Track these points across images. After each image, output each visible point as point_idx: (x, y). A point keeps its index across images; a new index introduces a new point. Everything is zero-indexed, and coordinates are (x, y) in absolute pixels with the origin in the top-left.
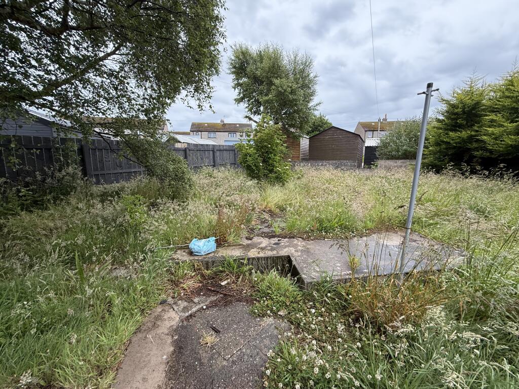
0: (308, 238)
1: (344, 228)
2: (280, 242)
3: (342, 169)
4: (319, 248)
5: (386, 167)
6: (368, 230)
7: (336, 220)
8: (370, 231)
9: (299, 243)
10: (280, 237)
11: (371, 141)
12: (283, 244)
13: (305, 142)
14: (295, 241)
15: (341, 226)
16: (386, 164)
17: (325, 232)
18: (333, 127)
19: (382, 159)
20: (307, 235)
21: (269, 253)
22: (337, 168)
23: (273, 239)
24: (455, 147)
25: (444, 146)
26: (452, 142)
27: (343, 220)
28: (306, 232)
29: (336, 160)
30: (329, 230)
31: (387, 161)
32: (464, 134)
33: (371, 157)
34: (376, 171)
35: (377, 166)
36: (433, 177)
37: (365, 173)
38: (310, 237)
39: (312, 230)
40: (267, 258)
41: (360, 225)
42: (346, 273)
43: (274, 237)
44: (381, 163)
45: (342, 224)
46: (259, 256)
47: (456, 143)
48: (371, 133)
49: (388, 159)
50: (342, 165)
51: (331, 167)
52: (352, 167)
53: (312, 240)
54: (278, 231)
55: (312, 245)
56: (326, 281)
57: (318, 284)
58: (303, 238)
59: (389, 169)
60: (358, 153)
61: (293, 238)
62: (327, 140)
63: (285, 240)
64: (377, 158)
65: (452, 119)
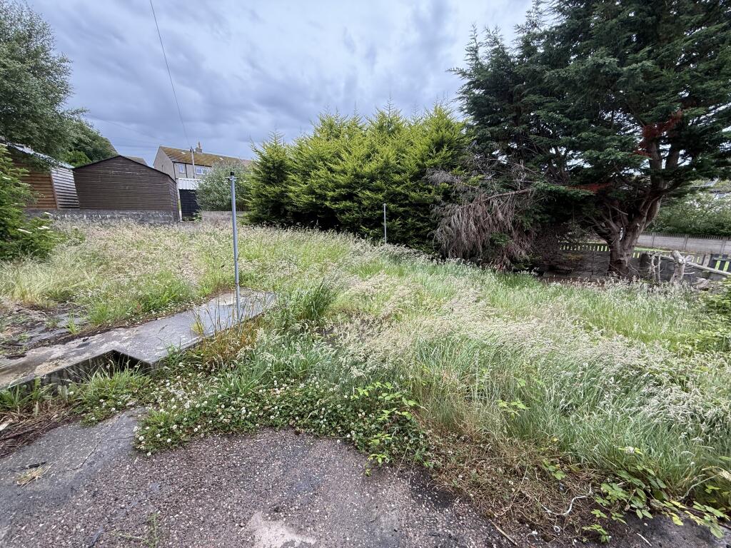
0: (133, 324)
1: (178, 300)
2: (87, 341)
3: (151, 224)
4: (153, 329)
5: (211, 219)
6: (205, 296)
7: (166, 294)
8: (209, 297)
9: (123, 333)
10: (85, 336)
11: (186, 183)
12: (95, 342)
13: (63, 176)
14: (114, 333)
15: (174, 299)
16: (212, 216)
17: (155, 311)
18: (120, 156)
19: (205, 209)
20: (129, 321)
21: (79, 359)
22: (142, 222)
23: (72, 342)
24: (272, 201)
25: (263, 199)
26: (269, 196)
27: (175, 293)
28: (127, 319)
29: (136, 209)
30: (160, 307)
31: (212, 212)
32: (277, 189)
33: (190, 205)
34: (201, 225)
35: (200, 218)
36: (259, 231)
37: (186, 229)
38: (135, 322)
39: (135, 314)
40: (77, 365)
41: (196, 294)
42: (193, 340)
43: (72, 338)
44: (205, 214)
45: (175, 297)
46: (59, 368)
47: (273, 197)
48: (183, 166)
49: (212, 209)
50: (150, 218)
51: (131, 222)
52: (166, 222)
53: (139, 325)
54: (76, 330)
55: (142, 330)
56: (175, 353)
57: (167, 359)
58: (124, 327)
59: (216, 223)
60: (172, 200)
61: (109, 330)
62: (113, 177)
63: (95, 336)
64: (199, 208)
65: (267, 173)
